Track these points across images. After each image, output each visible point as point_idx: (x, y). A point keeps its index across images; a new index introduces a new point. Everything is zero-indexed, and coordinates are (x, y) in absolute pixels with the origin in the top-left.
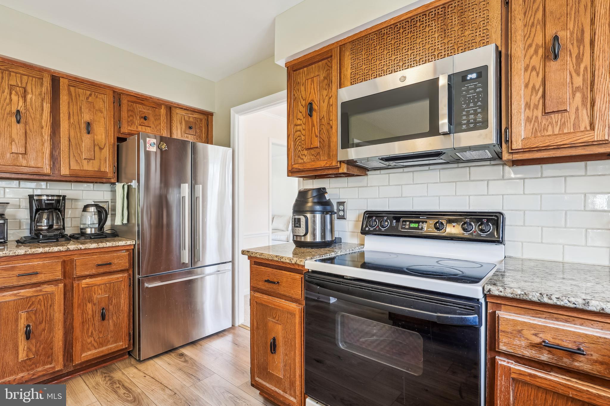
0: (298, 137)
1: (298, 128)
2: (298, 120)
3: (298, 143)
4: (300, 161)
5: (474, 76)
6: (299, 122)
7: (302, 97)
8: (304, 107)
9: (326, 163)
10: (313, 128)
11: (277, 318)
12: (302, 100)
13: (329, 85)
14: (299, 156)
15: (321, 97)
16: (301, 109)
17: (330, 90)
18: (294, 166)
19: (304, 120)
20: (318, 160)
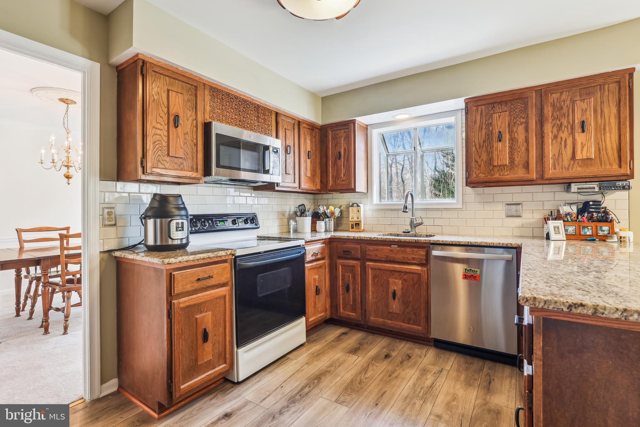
0: (158, 141)
1: (158, 132)
2: (157, 123)
3: (157, 147)
4: (161, 166)
6: (159, 126)
7: (163, 103)
8: (165, 114)
9: (192, 174)
10: (178, 139)
11: (205, 310)
12: (163, 106)
13: (193, 108)
14: (159, 161)
15: (185, 114)
16: (162, 114)
17: (194, 114)
18: (155, 170)
19: (166, 127)
20: (182, 170)
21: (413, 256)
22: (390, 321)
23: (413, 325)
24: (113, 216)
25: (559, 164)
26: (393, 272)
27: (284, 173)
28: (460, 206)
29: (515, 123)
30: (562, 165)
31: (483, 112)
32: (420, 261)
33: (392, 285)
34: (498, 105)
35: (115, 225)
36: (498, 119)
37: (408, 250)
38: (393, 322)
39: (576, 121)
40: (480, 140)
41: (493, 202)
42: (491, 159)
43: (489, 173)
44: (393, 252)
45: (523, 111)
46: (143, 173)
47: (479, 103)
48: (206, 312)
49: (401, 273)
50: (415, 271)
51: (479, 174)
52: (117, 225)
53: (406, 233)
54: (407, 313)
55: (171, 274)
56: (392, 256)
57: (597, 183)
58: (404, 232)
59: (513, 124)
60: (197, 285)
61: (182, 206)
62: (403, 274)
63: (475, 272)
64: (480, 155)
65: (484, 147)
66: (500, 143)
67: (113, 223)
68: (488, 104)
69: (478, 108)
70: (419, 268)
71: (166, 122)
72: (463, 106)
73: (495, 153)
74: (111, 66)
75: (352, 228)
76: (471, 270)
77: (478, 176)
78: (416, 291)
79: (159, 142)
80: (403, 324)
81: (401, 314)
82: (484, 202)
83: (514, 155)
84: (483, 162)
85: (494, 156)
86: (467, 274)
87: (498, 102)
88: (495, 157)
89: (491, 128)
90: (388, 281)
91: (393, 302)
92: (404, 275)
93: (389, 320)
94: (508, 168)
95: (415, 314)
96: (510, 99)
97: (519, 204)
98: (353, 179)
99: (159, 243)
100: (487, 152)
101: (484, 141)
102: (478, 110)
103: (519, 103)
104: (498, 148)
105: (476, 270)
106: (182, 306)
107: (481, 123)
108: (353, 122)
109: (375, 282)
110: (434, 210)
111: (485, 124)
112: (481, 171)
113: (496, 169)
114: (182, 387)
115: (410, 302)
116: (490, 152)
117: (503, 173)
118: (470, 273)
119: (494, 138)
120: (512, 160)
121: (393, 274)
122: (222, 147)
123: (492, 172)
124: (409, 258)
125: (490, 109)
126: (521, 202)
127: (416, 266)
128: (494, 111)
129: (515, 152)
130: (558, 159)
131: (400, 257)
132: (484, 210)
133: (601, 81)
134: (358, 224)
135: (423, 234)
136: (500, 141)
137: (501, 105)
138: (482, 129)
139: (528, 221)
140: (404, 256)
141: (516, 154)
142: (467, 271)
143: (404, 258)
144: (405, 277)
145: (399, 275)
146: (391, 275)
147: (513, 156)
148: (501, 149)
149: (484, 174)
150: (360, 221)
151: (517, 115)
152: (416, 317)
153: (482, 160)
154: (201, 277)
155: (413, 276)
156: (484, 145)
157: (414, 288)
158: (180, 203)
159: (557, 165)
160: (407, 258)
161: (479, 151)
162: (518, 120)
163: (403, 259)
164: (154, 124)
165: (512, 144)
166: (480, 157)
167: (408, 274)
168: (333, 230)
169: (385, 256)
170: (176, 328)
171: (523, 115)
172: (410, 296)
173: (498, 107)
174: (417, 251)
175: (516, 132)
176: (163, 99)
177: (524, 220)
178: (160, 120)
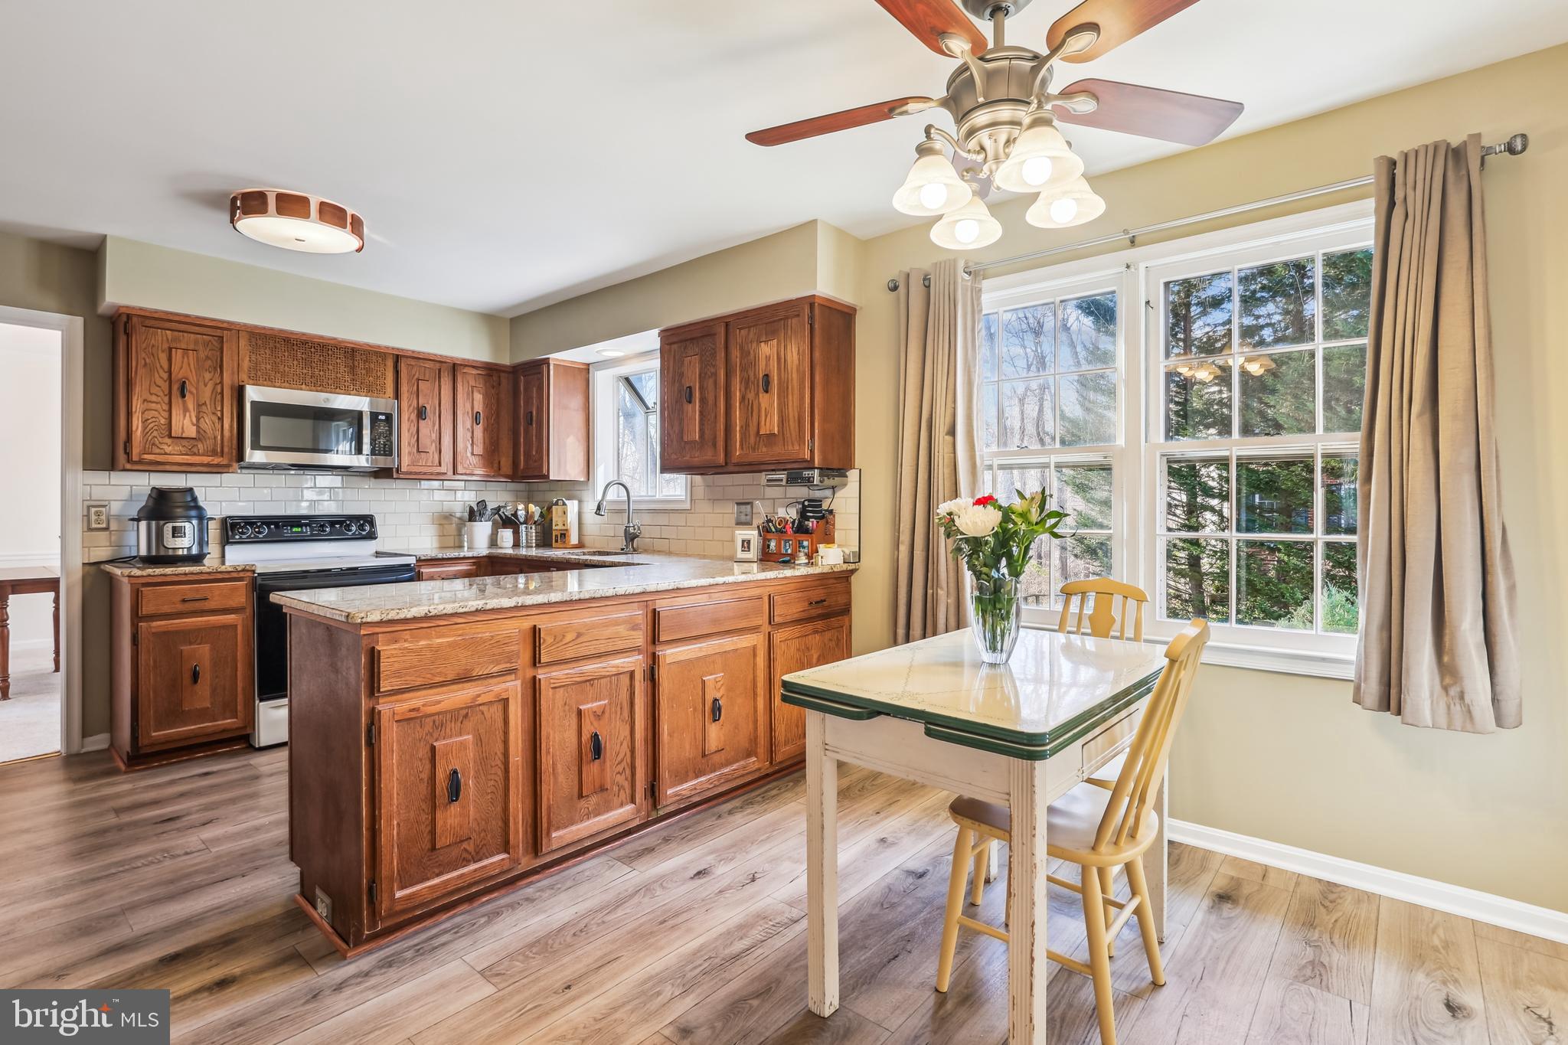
0: (151, 418)
1: (153, 406)
3: (150, 426)
4: (158, 451)
5: (383, 417)
6: (154, 398)
7: (161, 366)
8: (165, 381)
9: (213, 460)
10: (187, 412)
11: (198, 641)
12: (161, 371)
13: (215, 368)
14: (153, 444)
15: (201, 379)
16: (159, 382)
17: (217, 375)
18: (146, 456)
19: (166, 399)
20: (195, 454)
24: (103, 517)
25: (745, 442)
27: (415, 450)
29: (705, 374)
30: (748, 444)
31: (676, 355)
34: (690, 343)
35: (107, 529)
36: (689, 365)
39: (761, 375)
40: (672, 399)
41: (724, 499)
42: (682, 431)
43: (680, 454)
45: (712, 355)
46: (128, 462)
47: (673, 338)
48: (200, 644)
51: (671, 454)
52: (111, 529)
55: (138, 590)
57: (786, 472)
59: (703, 376)
60: (180, 607)
61: (192, 504)
65: (677, 411)
66: (691, 405)
67: (104, 526)
68: (681, 340)
69: (672, 346)
71: (167, 392)
72: (657, 344)
73: (686, 421)
74: (102, 317)
75: (557, 541)
77: (673, 457)
79: (154, 419)
82: (714, 500)
83: (703, 425)
84: (675, 436)
85: (686, 427)
87: (690, 339)
89: (682, 381)
94: (698, 447)
96: (701, 334)
98: (545, 458)
99: (154, 553)
100: (679, 420)
101: (676, 402)
102: (672, 350)
103: (708, 341)
104: (689, 413)
106: (154, 630)
107: (674, 372)
108: (546, 362)
111: (677, 373)
112: (673, 449)
113: (687, 447)
114: (154, 734)
117: (694, 454)
119: (685, 398)
122: (263, 419)
123: (684, 451)
125: (682, 348)
128: (685, 353)
129: (704, 421)
130: (745, 434)
132: (713, 513)
133: (782, 314)
134: (565, 535)
136: (691, 402)
137: (693, 344)
138: (675, 381)
141: (705, 424)
147: (703, 427)
148: (692, 415)
149: (675, 454)
150: (567, 530)
151: (707, 361)
153: (674, 432)
154: (187, 597)
156: (677, 408)
158: (189, 499)
159: (743, 443)
161: (672, 417)
162: (708, 369)
164: (146, 395)
165: (702, 407)
166: (672, 428)
168: (534, 545)
170: (143, 658)
171: (712, 361)
173: (689, 346)
175: (706, 388)
176: (161, 361)
178: (155, 390)
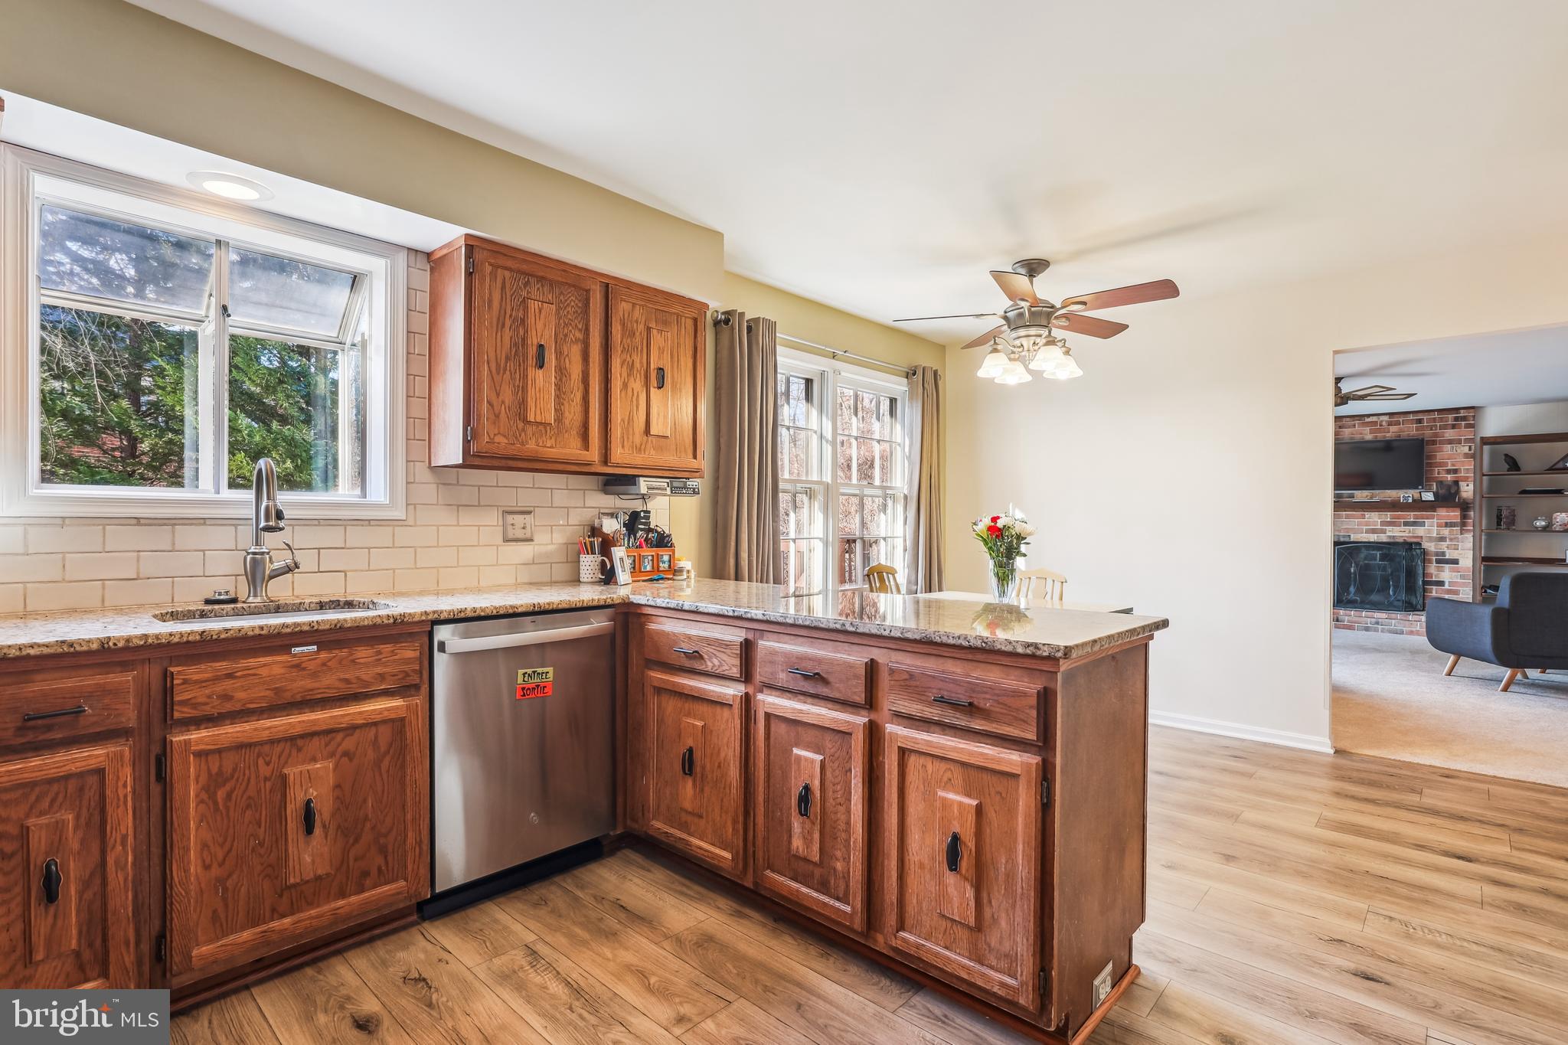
21: (379, 670)
22: (287, 921)
23: (375, 887)
25: (628, 438)
26: (300, 742)
28: (399, 513)
29: (566, 335)
30: (633, 442)
31: (508, 285)
32: (403, 679)
33: (297, 786)
34: (538, 283)
36: (537, 315)
37: (363, 653)
38: (302, 915)
39: (652, 367)
40: (498, 352)
41: (479, 506)
42: (523, 404)
43: (516, 438)
44: (304, 669)
45: (579, 315)
47: (501, 261)
49: (330, 736)
50: (386, 713)
51: (495, 435)
53: (215, 603)
54: (356, 860)
56: (301, 685)
57: (668, 480)
58: (208, 602)
59: (563, 338)
62: (340, 736)
63: (544, 675)
64: (498, 388)
65: (508, 373)
66: (541, 371)
68: (519, 272)
69: (496, 271)
70: (397, 702)
72: (459, 248)
73: (531, 393)
76: (534, 672)
77: (491, 442)
78: (385, 776)
80: (341, 903)
81: (333, 872)
82: (458, 506)
83: (563, 404)
84: (505, 408)
85: (529, 399)
86: (527, 686)
87: (537, 277)
88: (531, 403)
89: (521, 332)
90: (284, 779)
91: (301, 845)
92: (343, 739)
93: (283, 916)
94: (552, 433)
95: (383, 851)
96: (560, 279)
97: (529, 513)
100: (514, 386)
101: (507, 359)
102: (496, 277)
103: (573, 295)
104: (537, 382)
105: (545, 670)
107: (502, 312)
109: (216, 803)
110: (319, 525)
111: (511, 316)
112: (499, 428)
113: (530, 430)
115: (366, 818)
116: (519, 386)
117: (543, 442)
118: (533, 681)
119: (530, 357)
120: (559, 419)
121: (299, 750)
123: (523, 434)
124: (364, 677)
125: (520, 283)
126: (532, 509)
127: (383, 698)
128: (528, 292)
129: (565, 400)
130: (628, 431)
131: (329, 682)
132: (458, 525)
133: (677, 309)
135: (307, 601)
136: (541, 367)
137: (542, 286)
138: (503, 325)
139: (543, 549)
140: (347, 676)
141: (567, 405)
142: (526, 679)
143: (347, 681)
144: (349, 744)
145: (327, 745)
146: (294, 752)
147: (562, 407)
148: (541, 386)
149: (505, 436)
151: (570, 319)
152: (386, 857)
153: (503, 402)
155: (377, 732)
156: (508, 369)
157: (380, 767)
159: (626, 439)
160: (358, 678)
161: (497, 378)
162: (571, 331)
163: (342, 685)
165: (561, 380)
166: (498, 395)
167: (358, 731)
169: (268, 693)
171: (579, 323)
172: (365, 801)
173: (536, 287)
174: (393, 651)
175: (568, 355)
177: (536, 547)
